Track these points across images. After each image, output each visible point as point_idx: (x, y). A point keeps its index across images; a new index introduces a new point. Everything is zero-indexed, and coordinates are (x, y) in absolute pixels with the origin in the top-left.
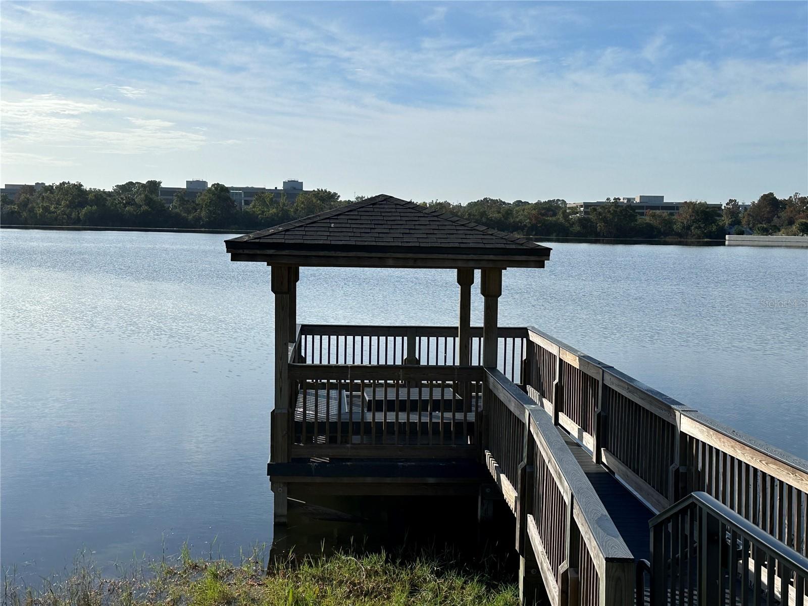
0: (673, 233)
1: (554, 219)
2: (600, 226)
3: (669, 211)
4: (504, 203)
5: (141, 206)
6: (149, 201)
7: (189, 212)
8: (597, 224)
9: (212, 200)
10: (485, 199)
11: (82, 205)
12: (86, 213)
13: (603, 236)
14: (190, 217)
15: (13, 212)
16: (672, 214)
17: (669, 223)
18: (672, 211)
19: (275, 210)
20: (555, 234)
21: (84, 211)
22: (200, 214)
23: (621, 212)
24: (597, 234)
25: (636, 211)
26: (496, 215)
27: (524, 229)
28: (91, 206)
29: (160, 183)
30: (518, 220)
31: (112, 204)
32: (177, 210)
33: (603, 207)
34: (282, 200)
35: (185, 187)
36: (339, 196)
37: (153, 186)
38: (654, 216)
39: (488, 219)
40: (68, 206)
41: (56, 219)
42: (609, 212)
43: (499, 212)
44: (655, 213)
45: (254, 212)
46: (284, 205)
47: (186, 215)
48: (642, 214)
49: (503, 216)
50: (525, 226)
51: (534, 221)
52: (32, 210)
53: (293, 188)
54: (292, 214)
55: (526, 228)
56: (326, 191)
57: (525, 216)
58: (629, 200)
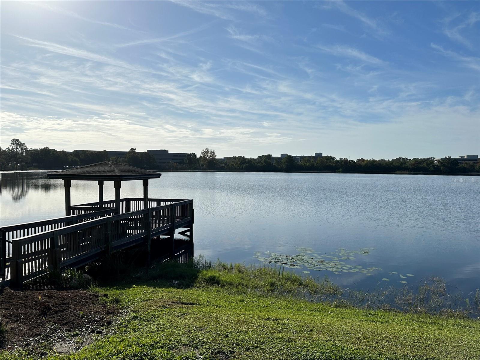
0: (475, 171)
1: (422, 165)
2: (442, 168)
3: (473, 162)
4: (408, 159)
5: (263, 163)
6: (265, 161)
7: (279, 165)
8: (440, 167)
9: (287, 161)
10: (399, 158)
11: (244, 163)
12: (245, 166)
13: (444, 172)
14: (279, 167)
15: (222, 166)
16: (474, 163)
17: (473, 166)
18: (475, 162)
19: (309, 164)
20: (422, 171)
21: (244, 165)
22: (282, 166)
23: (451, 162)
24: (441, 171)
25: (458, 162)
26: (397, 164)
27: (409, 169)
28: (247, 164)
29: (272, 155)
30: (406, 166)
31: (253, 163)
32: (275, 165)
33: (443, 160)
34: (312, 160)
35: (280, 156)
36: (336, 158)
37: (269, 156)
38: (466, 164)
39: (393, 166)
40: (239, 164)
41: (236, 168)
42: (446, 162)
43: (398, 163)
44: (467, 162)
45: (301, 164)
46: (312, 162)
47: (278, 166)
48: (461, 163)
49: (400, 164)
50: (409, 168)
51: (413, 166)
52: (228, 165)
53: (319, 155)
54: (315, 165)
55: (410, 169)
56: (330, 156)
57: (409, 164)
58: (462, 157)
